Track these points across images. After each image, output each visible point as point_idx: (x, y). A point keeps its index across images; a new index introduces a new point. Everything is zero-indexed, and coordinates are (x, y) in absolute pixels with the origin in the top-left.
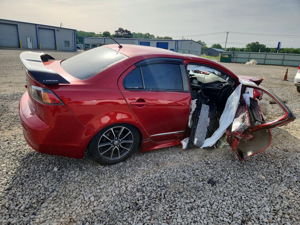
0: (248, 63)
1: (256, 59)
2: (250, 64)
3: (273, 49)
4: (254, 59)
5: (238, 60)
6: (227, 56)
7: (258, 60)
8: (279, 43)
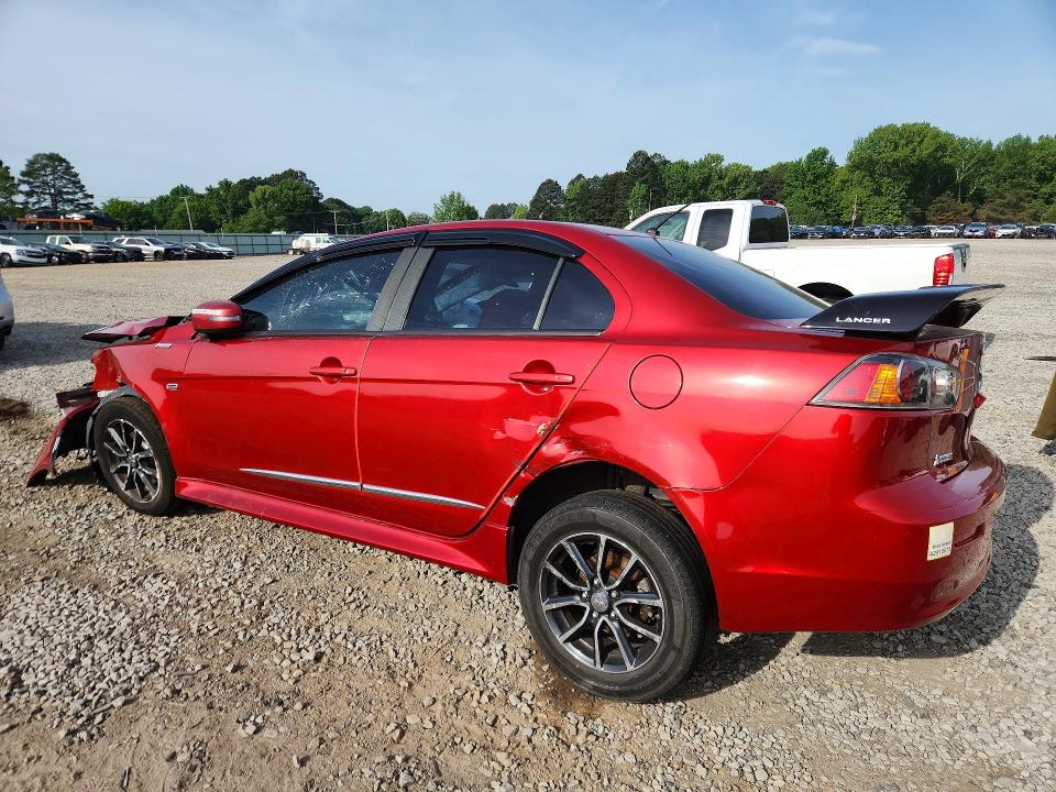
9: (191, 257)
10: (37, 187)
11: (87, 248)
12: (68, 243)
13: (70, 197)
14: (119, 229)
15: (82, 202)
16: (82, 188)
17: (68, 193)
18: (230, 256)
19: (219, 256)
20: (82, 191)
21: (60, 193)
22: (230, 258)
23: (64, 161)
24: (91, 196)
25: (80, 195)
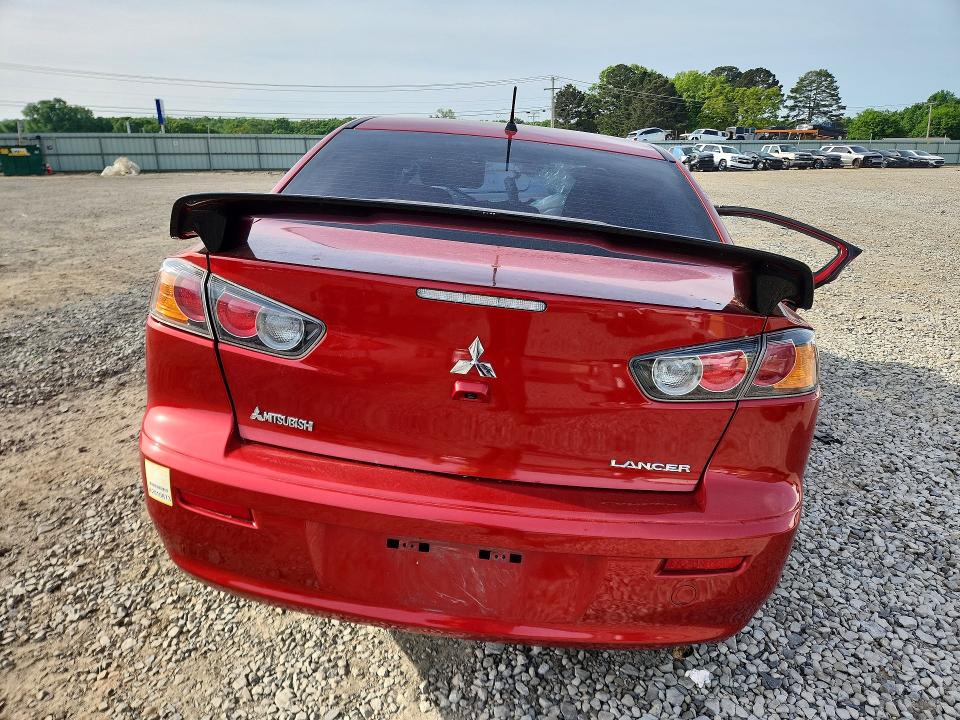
0: (108, 171)
1: (133, 157)
2: (118, 173)
3: (118, 120)
4: (124, 155)
5: (67, 163)
6: (23, 152)
7: (139, 157)
8: (158, 102)
9: (890, 165)
10: (800, 102)
11: (791, 156)
12: (777, 151)
13: (826, 109)
14: (840, 137)
15: (834, 113)
16: (838, 100)
17: (825, 106)
18: (939, 164)
19: (924, 165)
20: (837, 103)
21: (818, 106)
22: (938, 167)
23: (830, 76)
24: (844, 108)
25: (835, 107)
